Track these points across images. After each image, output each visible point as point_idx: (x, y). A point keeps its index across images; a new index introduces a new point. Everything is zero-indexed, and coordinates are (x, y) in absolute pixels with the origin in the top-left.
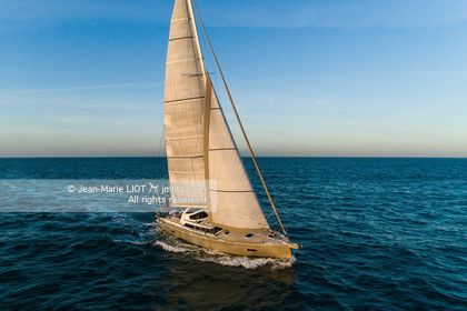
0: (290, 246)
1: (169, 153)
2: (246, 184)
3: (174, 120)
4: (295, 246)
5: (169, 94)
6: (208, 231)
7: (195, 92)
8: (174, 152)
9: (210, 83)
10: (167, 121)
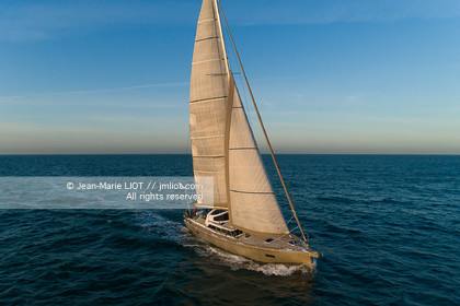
0: (310, 254)
1: (194, 153)
2: (265, 186)
3: (198, 120)
4: (315, 255)
5: (194, 94)
6: (228, 233)
7: (219, 91)
8: (199, 152)
9: (233, 82)
10: (192, 121)
